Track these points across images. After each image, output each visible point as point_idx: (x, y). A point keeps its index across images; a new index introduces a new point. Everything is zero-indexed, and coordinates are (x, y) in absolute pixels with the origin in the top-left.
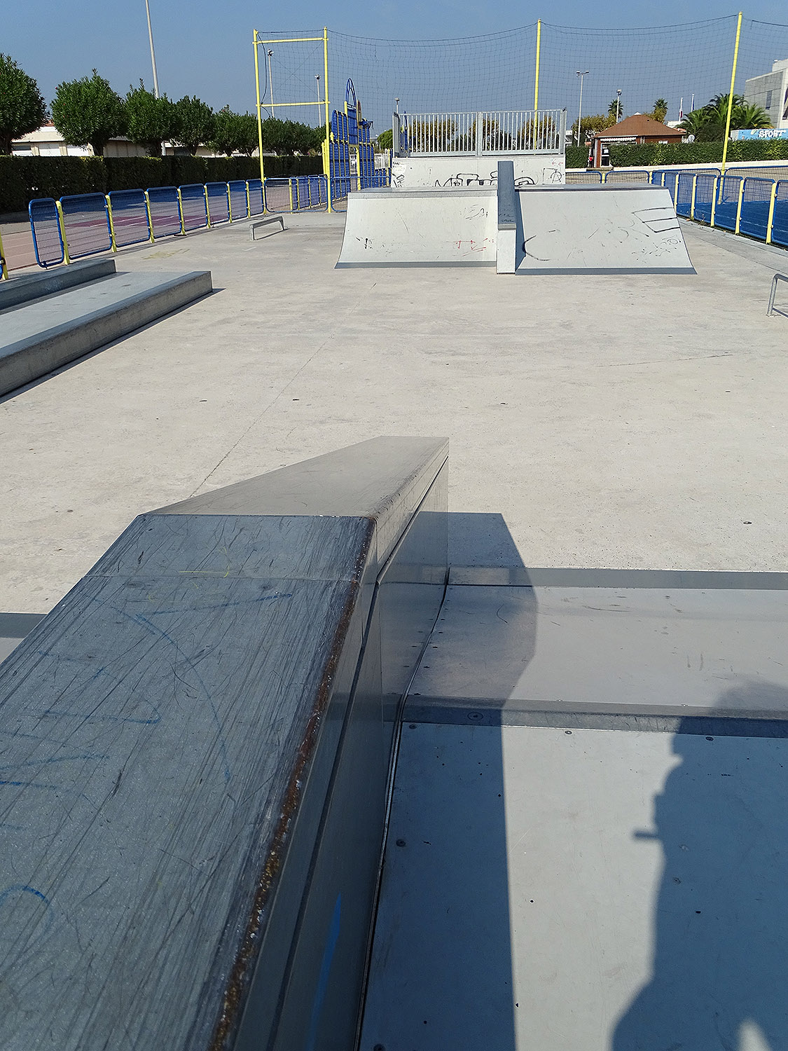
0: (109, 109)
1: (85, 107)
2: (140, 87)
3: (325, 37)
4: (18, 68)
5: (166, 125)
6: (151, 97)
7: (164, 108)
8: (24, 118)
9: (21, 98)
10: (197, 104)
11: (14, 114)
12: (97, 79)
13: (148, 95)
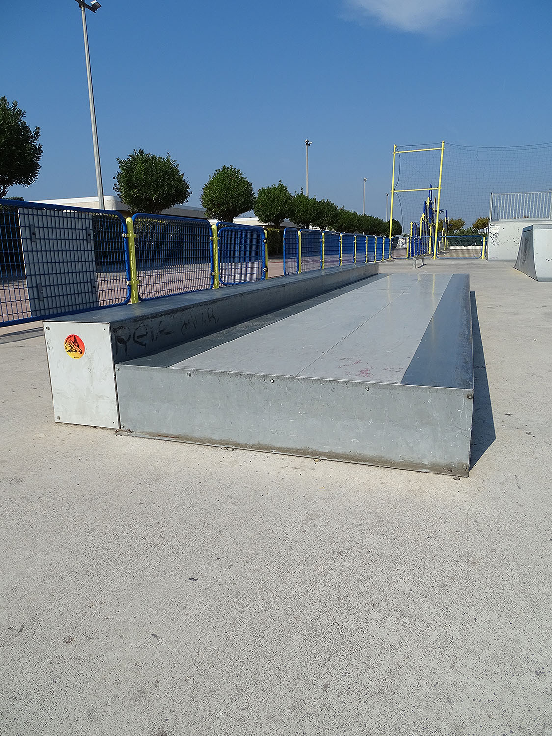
0: (286, 202)
1: (273, 201)
2: (301, 192)
3: (442, 147)
4: (242, 176)
5: (314, 213)
6: (306, 198)
7: (314, 204)
8: (243, 203)
9: (243, 192)
10: (329, 203)
11: (238, 201)
12: (281, 186)
13: (305, 197)
